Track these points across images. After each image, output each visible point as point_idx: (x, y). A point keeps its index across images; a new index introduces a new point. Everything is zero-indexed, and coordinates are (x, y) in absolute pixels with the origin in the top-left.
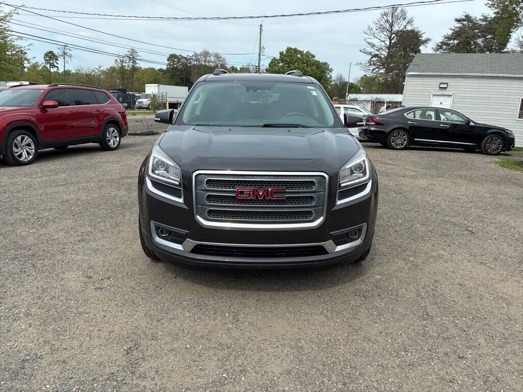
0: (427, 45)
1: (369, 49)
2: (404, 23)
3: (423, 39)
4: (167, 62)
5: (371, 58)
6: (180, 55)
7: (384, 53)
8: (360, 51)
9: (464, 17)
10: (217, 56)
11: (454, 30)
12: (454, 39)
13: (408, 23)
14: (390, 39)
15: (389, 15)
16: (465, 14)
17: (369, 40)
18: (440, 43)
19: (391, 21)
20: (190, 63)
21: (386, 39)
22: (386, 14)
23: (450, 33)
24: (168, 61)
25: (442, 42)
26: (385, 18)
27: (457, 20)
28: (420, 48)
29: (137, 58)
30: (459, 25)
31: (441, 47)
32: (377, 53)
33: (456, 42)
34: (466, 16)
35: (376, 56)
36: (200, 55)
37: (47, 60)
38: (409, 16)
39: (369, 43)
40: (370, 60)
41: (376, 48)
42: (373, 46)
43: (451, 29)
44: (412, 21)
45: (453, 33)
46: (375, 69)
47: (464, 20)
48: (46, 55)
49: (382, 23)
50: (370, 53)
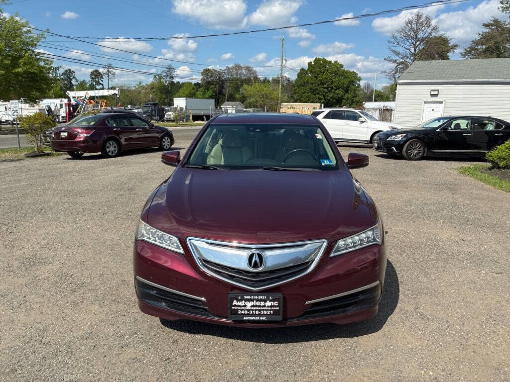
0: (455, 51)
1: (394, 57)
2: (429, 30)
3: (451, 45)
5: (398, 66)
7: (410, 61)
8: (385, 59)
9: (492, 22)
10: (248, 69)
11: (482, 35)
12: (482, 44)
13: (433, 29)
14: (415, 47)
15: (414, 22)
16: (494, 19)
17: (393, 48)
18: (469, 48)
19: (415, 29)
21: (411, 47)
22: (410, 22)
23: (478, 38)
25: (470, 48)
26: (410, 26)
27: (486, 25)
28: (448, 54)
30: (487, 30)
31: (470, 52)
32: (401, 60)
33: (484, 47)
34: (494, 21)
39: (394, 51)
40: (396, 67)
41: (400, 56)
42: (397, 54)
43: (479, 34)
44: (438, 28)
45: (481, 38)
47: (492, 25)
48: (92, 74)
49: (406, 31)
50: (395, 61)
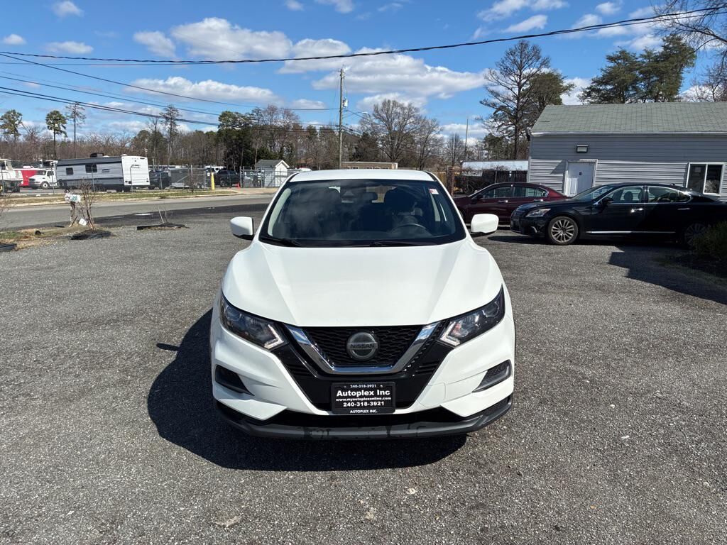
0: (570, 92)
1: (493, 100)
3: (565, 85)
4: (219, 123)
5: (497, 111)
6: (237, 113)
7: (513, 105)
8: (481, 102)
10: (287, 113)
11: (605, 71)
12: (606, 83)
13: (542, 64)
14: (520, 86)
15: (516, 53)
16: (620, 50)
17: (492, 88)
18: (588, 88)
19: (519, 62)
20: (251, 123)
21: (514, 86)
22: (512, 53)
23: (600, 75)
24: (220, 121)
25: (590, 88)
26: (512, 58)
27: (611, 59)
29: (177, 118)
30: (612, 65)
31: (589, 95)
32: (502, 104)
33: (609, 87)
34: (620, 52)
35: (502, 108)
36: (264, 112)
37: (49, 123)
38: (543, 54)
39: (492, 92)
40: (495, 113)
41: (500, 99)
42: (497, 95)
43: (602, 70)
44: (548, 61)
45: (604, 76)
46: (501, 126)
47: (619, 58)
48: (49, 116)
49: (508, 65)
50: (494, 105)
